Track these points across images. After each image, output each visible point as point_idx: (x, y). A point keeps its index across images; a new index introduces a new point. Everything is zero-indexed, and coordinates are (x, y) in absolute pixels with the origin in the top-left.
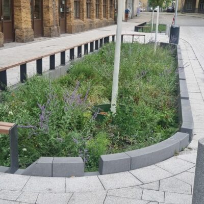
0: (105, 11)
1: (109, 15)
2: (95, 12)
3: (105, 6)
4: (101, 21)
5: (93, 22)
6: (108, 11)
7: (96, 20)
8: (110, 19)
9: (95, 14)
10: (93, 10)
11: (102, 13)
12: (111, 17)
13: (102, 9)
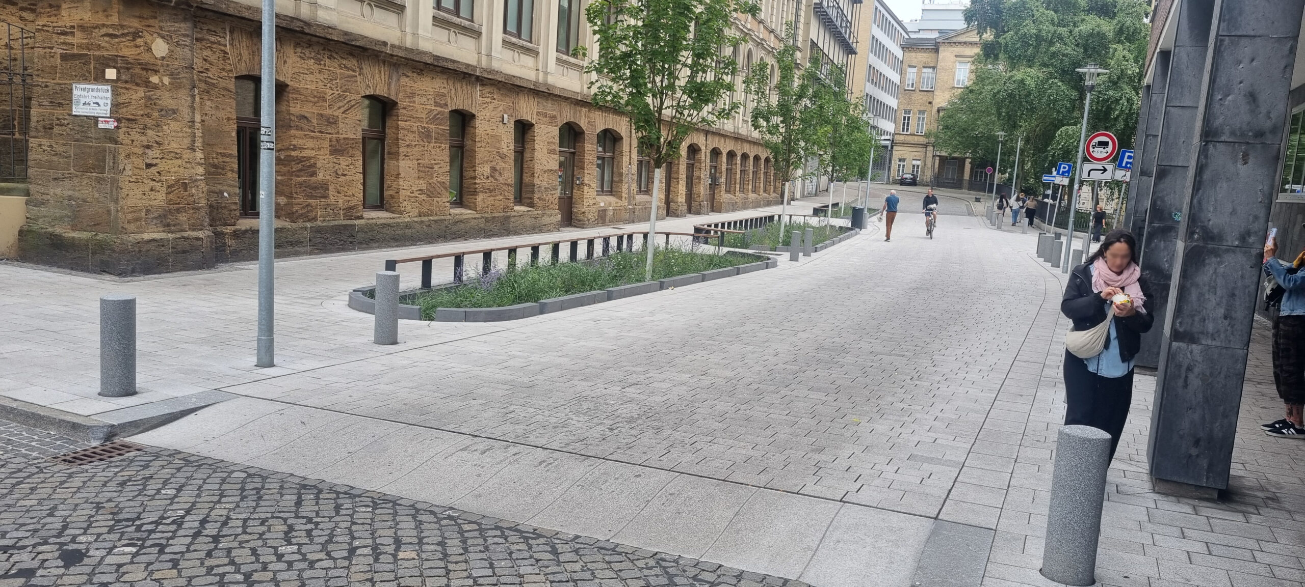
0: (766, 182)
1: (772, 187)
2: (751, 183)
3: (766, 174)
4: (759, 197)
5: (747, 199)
6: (770, 182)
7: (752, 196)
8: (774, 195)
9: (750, 187)
10: (748, 181)
11: (762, 185)
12: (774, 191)
13: (762, 179)
